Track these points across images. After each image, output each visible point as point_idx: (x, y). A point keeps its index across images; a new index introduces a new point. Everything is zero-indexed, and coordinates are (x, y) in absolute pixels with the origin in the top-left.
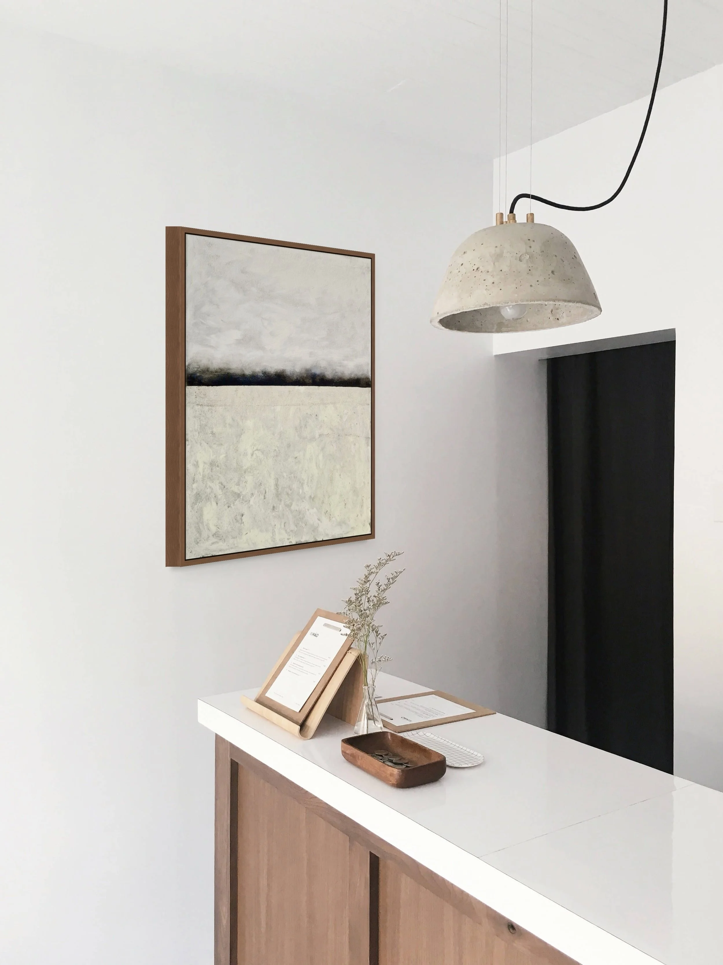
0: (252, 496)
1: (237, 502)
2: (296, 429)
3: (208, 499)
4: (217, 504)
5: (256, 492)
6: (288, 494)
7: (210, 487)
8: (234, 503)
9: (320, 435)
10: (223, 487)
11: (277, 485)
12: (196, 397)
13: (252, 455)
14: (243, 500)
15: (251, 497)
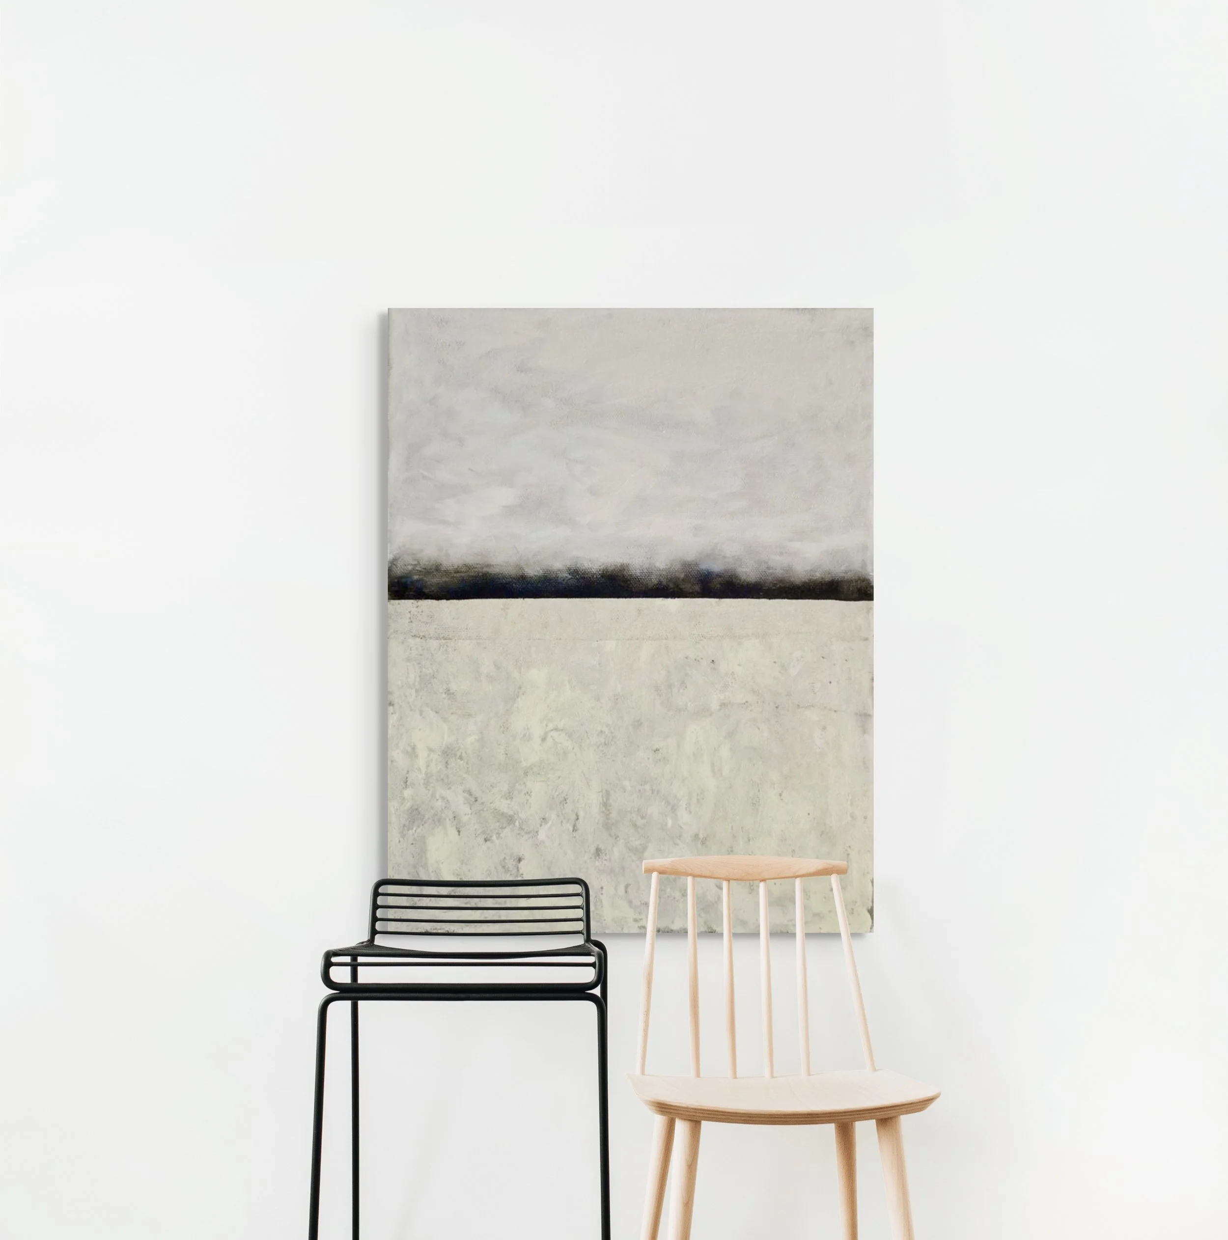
0: (543, 824)
1: (506, 832)
2: (657, 689)
3: (439, 821)
4: (459, 832)
5: (553, 816)
6: (635, 826)
7: (443, 798)
8: (498, 834)
9: (723, 705)
10: (473, 800)
11: (606, 805)
12: (411, 622)
13: (544, 739)
14: (521, 828)
15: (541, 825)
